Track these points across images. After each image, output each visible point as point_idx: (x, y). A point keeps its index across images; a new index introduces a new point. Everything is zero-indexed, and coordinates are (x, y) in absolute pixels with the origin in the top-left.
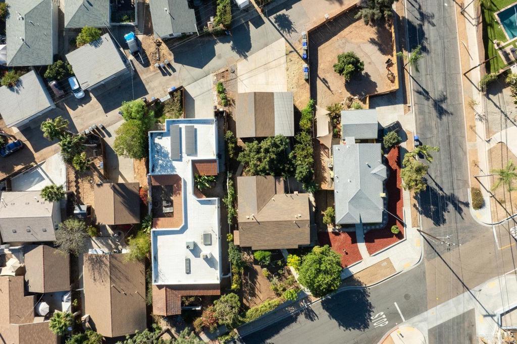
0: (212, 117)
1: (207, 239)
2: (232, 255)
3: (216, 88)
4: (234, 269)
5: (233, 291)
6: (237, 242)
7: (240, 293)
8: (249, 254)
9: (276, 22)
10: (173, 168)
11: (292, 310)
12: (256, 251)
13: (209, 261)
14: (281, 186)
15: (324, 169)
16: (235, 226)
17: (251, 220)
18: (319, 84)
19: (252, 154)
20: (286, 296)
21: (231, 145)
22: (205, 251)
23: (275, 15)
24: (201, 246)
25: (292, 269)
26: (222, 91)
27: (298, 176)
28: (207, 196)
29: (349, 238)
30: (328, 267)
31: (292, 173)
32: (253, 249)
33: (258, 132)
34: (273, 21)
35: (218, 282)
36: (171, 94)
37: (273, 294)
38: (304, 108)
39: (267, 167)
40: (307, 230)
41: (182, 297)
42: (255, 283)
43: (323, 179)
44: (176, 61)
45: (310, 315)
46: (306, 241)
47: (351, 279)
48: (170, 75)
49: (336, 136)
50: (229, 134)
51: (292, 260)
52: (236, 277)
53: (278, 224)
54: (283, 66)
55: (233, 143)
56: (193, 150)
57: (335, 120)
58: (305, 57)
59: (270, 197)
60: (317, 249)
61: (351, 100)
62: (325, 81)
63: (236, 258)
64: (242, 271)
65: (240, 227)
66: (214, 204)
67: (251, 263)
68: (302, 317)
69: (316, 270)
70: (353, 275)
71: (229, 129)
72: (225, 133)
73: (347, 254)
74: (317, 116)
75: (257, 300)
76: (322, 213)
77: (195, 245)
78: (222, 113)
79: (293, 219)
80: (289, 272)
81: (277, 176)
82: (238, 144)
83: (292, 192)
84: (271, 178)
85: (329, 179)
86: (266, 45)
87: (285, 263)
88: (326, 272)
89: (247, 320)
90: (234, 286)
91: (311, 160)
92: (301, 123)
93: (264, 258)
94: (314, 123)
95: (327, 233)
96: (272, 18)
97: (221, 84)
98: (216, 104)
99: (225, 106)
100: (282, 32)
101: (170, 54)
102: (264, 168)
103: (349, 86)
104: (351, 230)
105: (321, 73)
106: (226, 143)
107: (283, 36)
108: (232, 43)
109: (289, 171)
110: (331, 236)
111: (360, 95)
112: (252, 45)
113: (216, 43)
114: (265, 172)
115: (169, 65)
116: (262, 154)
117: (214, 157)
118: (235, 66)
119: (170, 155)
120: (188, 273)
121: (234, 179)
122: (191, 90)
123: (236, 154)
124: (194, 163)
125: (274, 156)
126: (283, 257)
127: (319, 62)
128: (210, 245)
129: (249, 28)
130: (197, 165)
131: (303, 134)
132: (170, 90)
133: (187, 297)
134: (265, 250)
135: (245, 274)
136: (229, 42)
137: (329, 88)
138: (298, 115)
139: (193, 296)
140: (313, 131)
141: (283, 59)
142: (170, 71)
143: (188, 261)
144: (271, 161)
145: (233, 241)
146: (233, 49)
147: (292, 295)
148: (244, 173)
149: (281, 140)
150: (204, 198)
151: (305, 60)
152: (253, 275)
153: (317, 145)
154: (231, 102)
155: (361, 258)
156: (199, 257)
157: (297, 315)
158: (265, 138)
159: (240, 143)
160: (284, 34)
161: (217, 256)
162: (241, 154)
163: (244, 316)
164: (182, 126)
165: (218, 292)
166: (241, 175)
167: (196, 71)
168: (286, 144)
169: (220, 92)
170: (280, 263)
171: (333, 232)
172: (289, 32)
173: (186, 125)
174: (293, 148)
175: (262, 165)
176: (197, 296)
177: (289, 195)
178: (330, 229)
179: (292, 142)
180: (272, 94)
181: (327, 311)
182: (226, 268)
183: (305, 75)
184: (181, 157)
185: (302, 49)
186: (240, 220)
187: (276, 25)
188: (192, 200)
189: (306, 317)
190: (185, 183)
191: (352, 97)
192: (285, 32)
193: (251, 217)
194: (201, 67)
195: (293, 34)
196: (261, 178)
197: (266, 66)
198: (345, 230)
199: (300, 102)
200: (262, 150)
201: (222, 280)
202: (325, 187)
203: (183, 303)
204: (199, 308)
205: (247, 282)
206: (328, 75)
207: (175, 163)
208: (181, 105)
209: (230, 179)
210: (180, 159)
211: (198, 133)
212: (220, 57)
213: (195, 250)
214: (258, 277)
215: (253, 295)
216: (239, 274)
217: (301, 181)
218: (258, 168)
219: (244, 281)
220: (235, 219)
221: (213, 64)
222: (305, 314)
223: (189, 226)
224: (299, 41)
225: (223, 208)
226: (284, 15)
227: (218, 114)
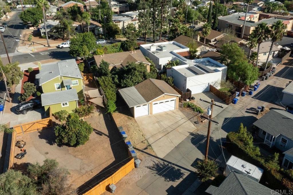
9: (179, 170)
23: (184, 177)
34: (183, 171)
86: (177, 148)
96: (186, 174)
100: (166, 163)
107: (162, 159)
118: (197, 126)
137: (94, 130)
141: (151, 141)
160: (162, 162)
167: (229, 116)
172: (157, 165)
187: (176, 168)
192: (163, 164)
194: (226, 119)
195: (151, 164)
226: (173, 180)
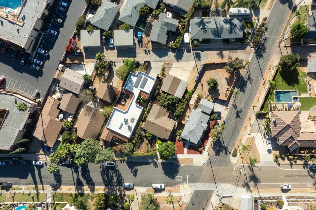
0: (155, 78)
1: (133, 120)
2: (138, 130)
3: (162, 68)
4: (137, 135)
5: (132, 143)
6: (142, 126)
7: (135, 145)
8: (144, 133)
9: (195, 54)
10: (133, 89)
11: (150, 160)
12: (148, 133)
13: (130, 128)
14: (168, 114)
15: (186, 116)
16: (145, 120)
17: (151, 121)
18: (200, 85)
19: (163, 98)
20: (150, 154)
21: (157, 91)
22: (130, 124)
23: (196, 52)
24: (129, 122)
25: (157, 145)
26: (163, 70)
27: (175, 114)
28: (140, 105)
29: (183, 145)
30: (170, 150)
31: (174, 112)
32: (147, 131)
33: (169, 92)
34: (194, 53)
35: (129, 137)
36: (145, 62)
37: (146, 151)
38: (189, 91)
39: (166, 105)
40: (169, 134)
41: (113, 136)
42: (141, 144)
43: (184, 119)
44: (152, 51)
45: (156, 165)
46: (167, 137)
47: (176, 159)
48: (148, 55)
49: (196, 106)
50: (158, 87)
51: (159, 142)
52: (136, 138)
53: (160, 127)
54: (190, 72)
55: (158, 91)
56: (143, 86)
57: (198, 100)
58: (199, 72)
59: (162, 116)
60: (169, 142)
61: (208, 96)
62: (202, 85)
63: (139, 132)
64: (139, 138)
65: (146, 122)
66: (141, 109)
67: (144, 136)
68: (152, 164)
69: (165, 149)
70: (177, 158)
71: (159, 85)
72: (157, 86)
73: (179, 150)
74: (192, 96)
75: (139, 151)
76: (178, 131)
77: (127, 120)
78: (160, 78)
79: (166, 128)
80: (156, 146)
81: (168, 110)
82: (160, 92)
83: (170, 118)
84: (166, 110)
85: (186, 120)
86: (187, 61)
87: (155, 142)
88: (168, 151)
89: (133, 155)
90: (134, 141)
91: (183, 110)
92: (186, 95)
93: (149, 136)
94: (190, 98)
95: (176, 139)
96: (195, 52)
97: (164, 67)
98: (159, 73)
99: (162, 76)
100: (196, 59)
101: (151, 47)
102: (165, 105)
103: (209, 90)
104: (185, 142)
105: (202, 81)
106: (156, 90)
107: (195, 61)
108: (175, 54)
109: (173, 110)
110: (177, 141)
111: (212, 96)
112: (183, 58)
113: (170, 51)
114: (164, 106)
115: (149, 51)
116: (167, 100)
117: (149, 93)
118: (173, 63)
119: (134, 84)
120: (120, 129)
121: (152, 104)
122: (153, 64)
123: (157, 95)
124: (141, 91)
125: (170, 103)
126: (156, 140)
127: (204, 76)
128: (133, 123)
129: (184, 51)
130: (142, 92)
131: (185, 100)
132: (145, 60)
133: (115, 137)
134: (151, 134)
135: (140, 139)
136: (175, 53)
137: (202, 88)
138: (186, 92)
139: (117, 138)
140: (188, 100)
141: (191, 69)
142: (148, 53)
143: (122, 125)
144: (169, 104)
145: (141, 125)
146: (175, 56)
147: (153, 154)
148: (157, 103)
149: (176, 98)
150: (138, 105)
151: (199, 73)
152: (142, 141)
153: (188, 106)
154: (165, 76)
155: (183, 154)
156: (127, 125)
157: (151, 163)
158: (171, 95)
159: (161, 92)
160: (196, 60)
161: (133, 128)
162: (159, 96)
163: (132, 153)
164: (143, 76)
165: (127, 141)
166: (155, 103)
167: (158, 58)
168: (177, 100)
169: (162, 70)
170: (154, 141)
171: (178, 140)
172: (198, 60)
173: (145, 76)
174: (178, 103)
175: (165, 104)
176: (119, 139)
177: (169, 119)
178: (177, 138)
179: (180, 101)
180: (180, 80)
181: (162, 166)
182: (134, 134)
183: (196, 79)
184: (138, 87)
185: (200, 69)
186: (147, 119)
187: (195, 55)
188: (134, 103)
189: (154, 165)
190: (134, 97)
191: (209, 95)
193: (152, 120)
194: (160, 57)
195: (199, 62)
196: (162, 108)
197: (183, 69)
198: (183, 141)
199: (190, 88)
200: (167, 98)
201: (131, 137)
202: (183, 122)
203: (113, 138)
204: (117, 143)
205: (139, 143)
206: (204, 83)
207: (134, 88)
208: (146, 68)
209: (151, 103)
210: (137, 88)
211: (148, 81)
212: (168, 57)
213: (126, 122)
214: (144, 143)
215: (139, 148)
216: (138, 138)
217: (176, 116)
218: (163, 104)
219: (138, 142)
220: (145, 118)
221: (165, 58)
222: (154, 164)
223: (128, 112)
224: (200, 65)
225: (143, 112)
226: (199, 53)
227: (158, 78)
